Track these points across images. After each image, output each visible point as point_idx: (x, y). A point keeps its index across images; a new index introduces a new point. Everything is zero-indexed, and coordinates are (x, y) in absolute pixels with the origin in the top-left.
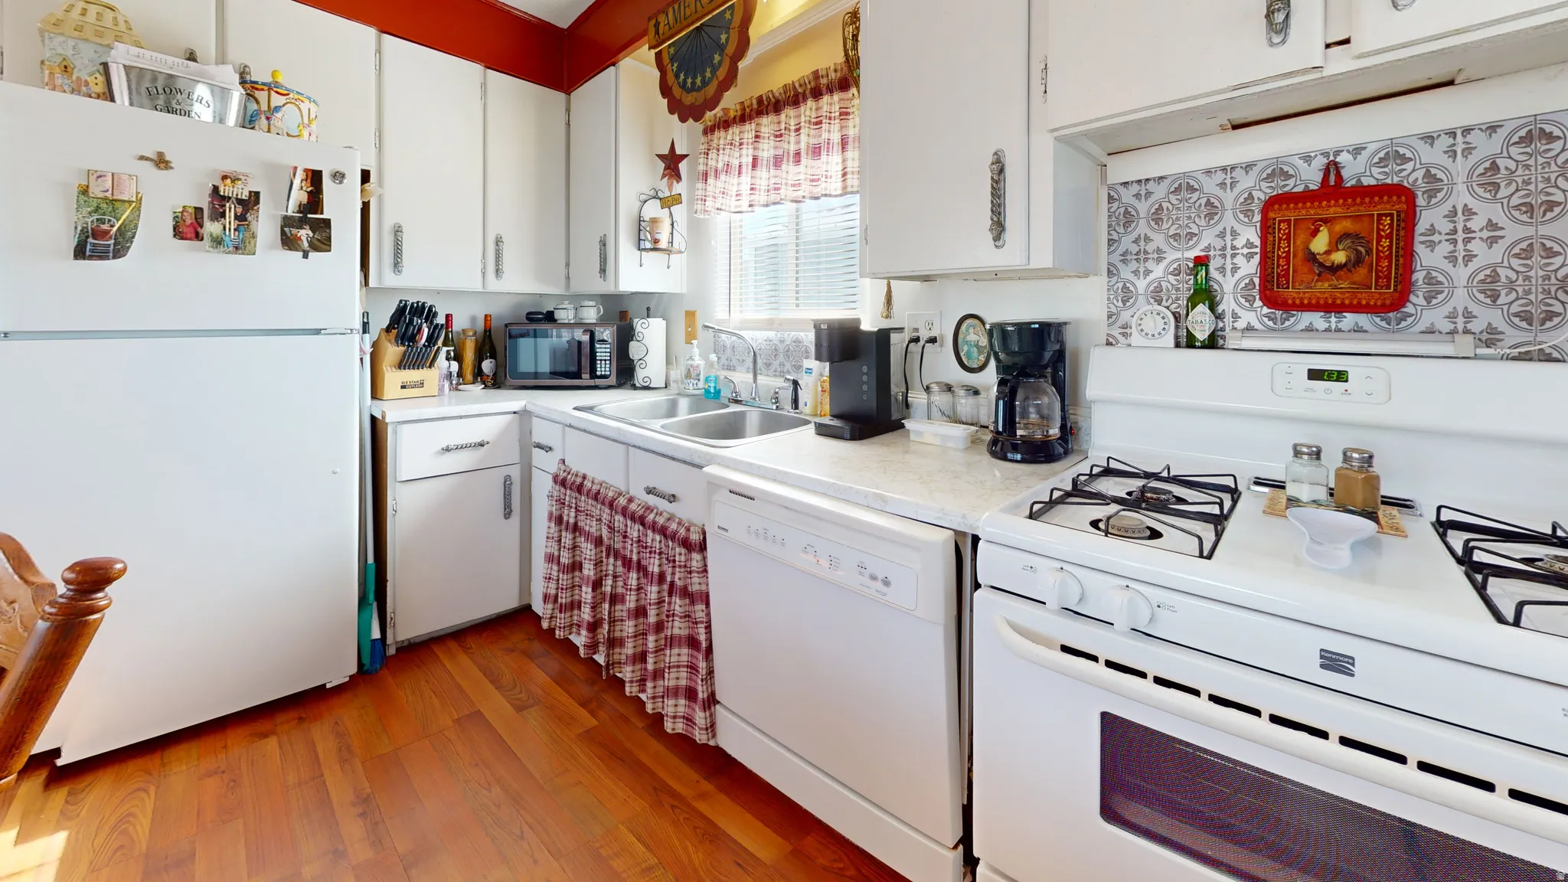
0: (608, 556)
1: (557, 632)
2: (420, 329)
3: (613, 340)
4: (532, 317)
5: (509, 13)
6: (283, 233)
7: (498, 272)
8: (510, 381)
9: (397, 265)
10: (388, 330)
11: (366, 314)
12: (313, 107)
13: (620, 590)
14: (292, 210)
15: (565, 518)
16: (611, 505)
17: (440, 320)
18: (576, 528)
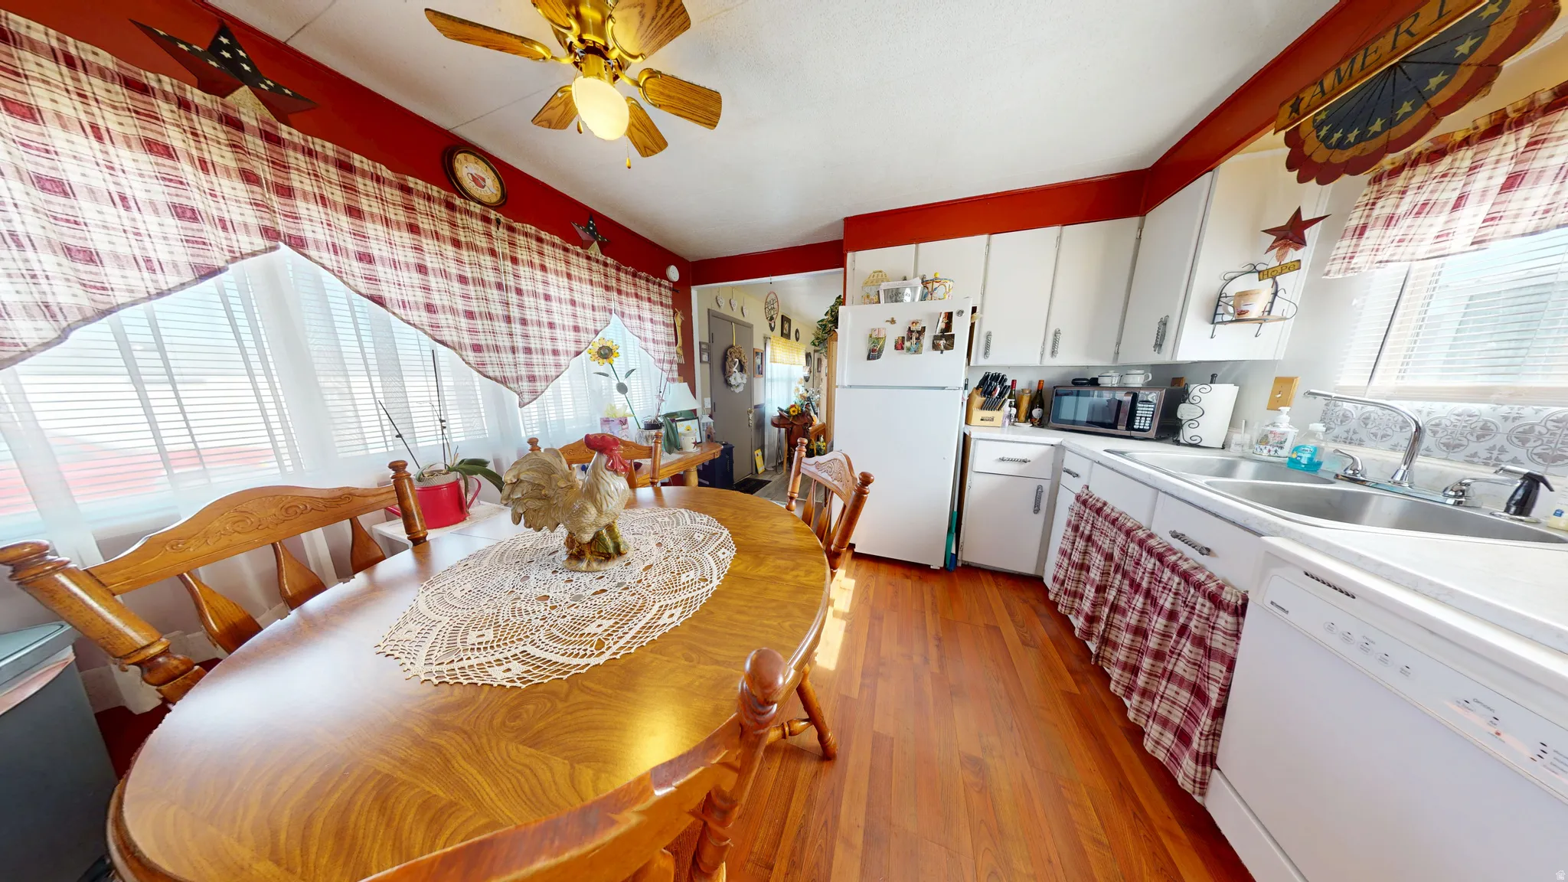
0: (1116, 571)
1: (1060, 607)
2: (995, 388)
3: (1160, 402)
4: (1076, 382)
5: (1089, 183)
6: (933, 343)
7: (1053, 353)
8: (1052, 424)
9: (986, 354)
10: (977, 388)
11: (967, 380)
12: (951, 284)
13: (1122, 604)
14: (938, 332)
15: (1081, 529)
16: (1128, 533)
17: (1009, 383)
18: (1089, 539)
